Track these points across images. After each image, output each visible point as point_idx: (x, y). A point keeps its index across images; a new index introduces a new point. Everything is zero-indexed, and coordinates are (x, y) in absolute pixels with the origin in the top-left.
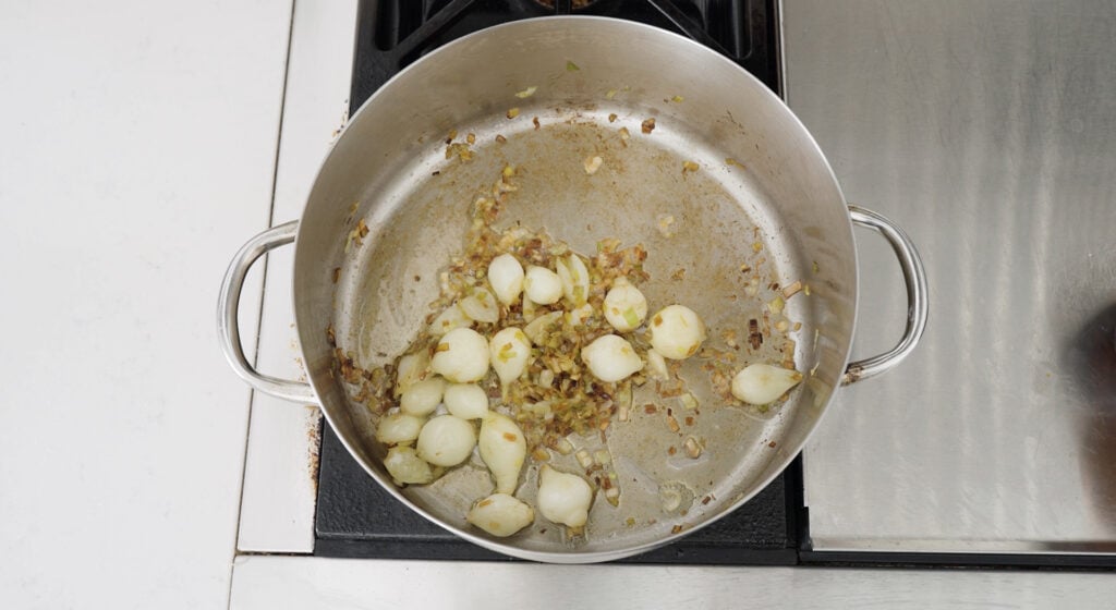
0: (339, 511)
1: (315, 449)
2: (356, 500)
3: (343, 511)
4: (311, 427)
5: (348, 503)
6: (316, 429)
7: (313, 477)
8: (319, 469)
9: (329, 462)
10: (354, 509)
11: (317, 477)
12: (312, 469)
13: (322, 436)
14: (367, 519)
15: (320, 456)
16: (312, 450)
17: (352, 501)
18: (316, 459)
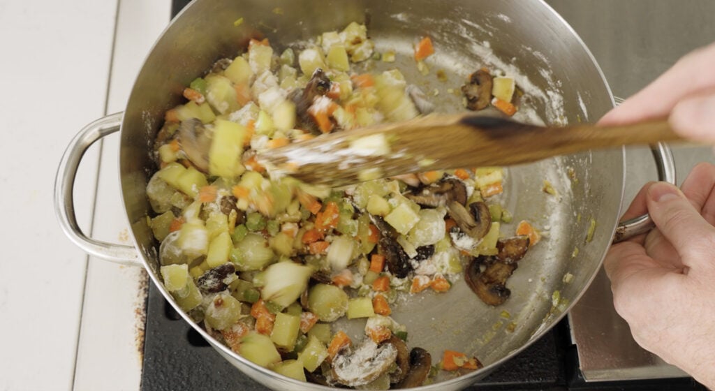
0: (162, 376)
1: (141, 325)
2: (178, 365)
3: (166, 376)
4: (138, 306)
5: (170, 367)
6: (142, 307)
7: (139, 350)
8: (144, 342)
9: (152, 333)
10: (175, 373)
11: (143, 349)
12: (138, 342)
13: (147, 313)
14: (188, 382)
15: (145, 330)
16: (139, 326)
17: (174, 367)
18: (142, 333)
